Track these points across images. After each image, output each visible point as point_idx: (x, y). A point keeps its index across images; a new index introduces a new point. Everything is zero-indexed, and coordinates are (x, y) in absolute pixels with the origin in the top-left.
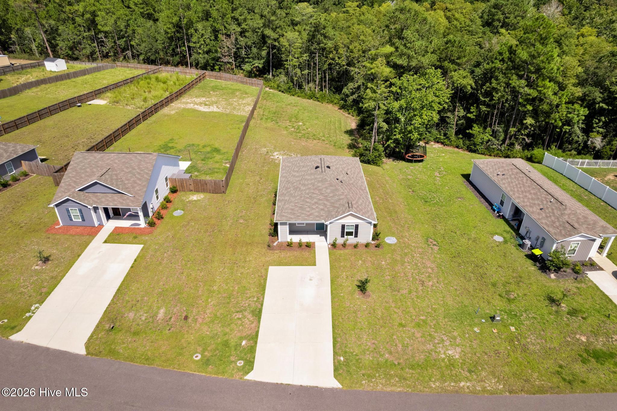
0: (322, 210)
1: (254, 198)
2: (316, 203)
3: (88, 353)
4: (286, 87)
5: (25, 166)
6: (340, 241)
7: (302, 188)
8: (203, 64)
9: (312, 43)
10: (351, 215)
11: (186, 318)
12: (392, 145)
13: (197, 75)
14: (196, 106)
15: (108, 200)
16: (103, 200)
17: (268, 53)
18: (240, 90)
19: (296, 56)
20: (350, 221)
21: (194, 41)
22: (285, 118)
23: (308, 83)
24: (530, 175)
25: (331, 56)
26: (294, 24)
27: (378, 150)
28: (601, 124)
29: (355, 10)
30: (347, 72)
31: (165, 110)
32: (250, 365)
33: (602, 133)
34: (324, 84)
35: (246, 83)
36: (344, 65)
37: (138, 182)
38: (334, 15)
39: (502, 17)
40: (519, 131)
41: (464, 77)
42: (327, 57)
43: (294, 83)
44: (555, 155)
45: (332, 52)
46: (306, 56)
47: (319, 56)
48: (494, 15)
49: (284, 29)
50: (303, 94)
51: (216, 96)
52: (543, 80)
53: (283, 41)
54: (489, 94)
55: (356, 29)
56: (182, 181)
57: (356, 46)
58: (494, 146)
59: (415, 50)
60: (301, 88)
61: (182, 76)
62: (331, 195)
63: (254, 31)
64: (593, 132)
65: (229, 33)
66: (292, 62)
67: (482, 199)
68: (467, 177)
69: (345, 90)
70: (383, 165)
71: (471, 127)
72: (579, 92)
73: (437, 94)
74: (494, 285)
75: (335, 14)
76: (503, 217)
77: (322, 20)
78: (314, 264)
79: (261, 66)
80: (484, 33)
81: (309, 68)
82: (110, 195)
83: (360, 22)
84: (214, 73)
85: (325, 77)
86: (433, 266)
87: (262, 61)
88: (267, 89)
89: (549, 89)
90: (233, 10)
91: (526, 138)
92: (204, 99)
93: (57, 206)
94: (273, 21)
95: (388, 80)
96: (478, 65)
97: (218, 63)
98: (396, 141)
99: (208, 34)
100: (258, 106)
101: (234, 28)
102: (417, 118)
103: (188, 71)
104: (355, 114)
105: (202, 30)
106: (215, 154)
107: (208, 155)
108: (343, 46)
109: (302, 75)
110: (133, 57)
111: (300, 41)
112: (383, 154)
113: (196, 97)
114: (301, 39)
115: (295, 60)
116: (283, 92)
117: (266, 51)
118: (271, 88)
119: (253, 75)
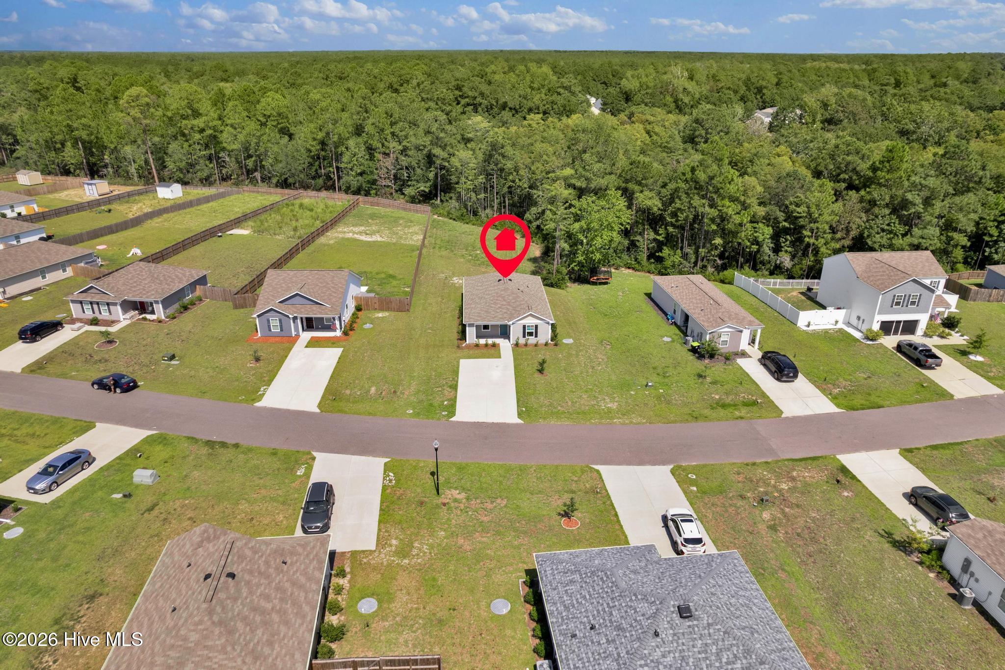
0: (505, 313)
1: (439, 314)
2: (499, 307)
3: (322, 412)
4: (459, 214)
5: (199, 291)
6: (522, 341)
7: (486, 297)
8: (355, 188)
9: (489, 163)
10: (531, 315)
11: (395, 392)
12: (576, 268)
13: (349, 201)
14: (356, 236)
15: (307, 310)
16: (303, 310)
17: (436, 174)
18: (403, 218)
19: (470, 178)
20: (530, 321)
21: (346, 161)
22: (460, 247)
23: (485, 209)
24: (702, 287)
25: (511, 177)
26: (466, 141)
27: (561, 273)
28: (788, 243)
29: (538, 123)
30: (529, 196)
31: (322, 240)
32: (453, 413)
33: (790, 253)
34: (503, 210)
35: (410, 210)
36: (525, 188)
37: (333, 294)
38: (513, 129)
39: (703, 132)
40: (709, 252)
41: (650, 198)
42: (506, 179)
43: (467, 210)
44: (746, 275)
45: (512, 173)
46: (481, 179)
47: (497, 178)
48: (695, 131)
49: (455, 148)
50: (479, 222)
51: (376, 224)
52: (722, 199)
53: (455, 162)
54: (674, 215)
55: (539, 147)
56: (367, 300)
57: (538, 167)
58: (686, 269)
59: (593, 173)
60: (476, 215)
61: (330, 203)
62: (513, 301)
63: (418, 149)
64: (782, 251)
65: (387, 151)
66: (464, 186)
67: (660, 312)
68: (649, 295)
69: (527, 216)
70: (568, 289)
71: (661, 250)
72: (761, 211)
73: (618, 215)
74: (654, 368)
75: (515, 128)
76: (675, 324)
77: (500, 138)
78: (500, 357)
79: (427, 190)
80: (685, 150)
81: (486, 191)
82: (308, 306)
83: (544, 140)
84: (369, 199)
85: (504, 202)
86: (604, 357)
87: (428, 184)
88: (436, 217)
89: (730, 209)
90: (392, 124)
91: (717, 259)
92: (363, 228)
93: (259, 316)
94: (442, 138)
95: (567, 202)
96: (664, 186)
97: (374, 187)
98: (580, 263)
99: (362, 152)
100: (428, 235)
101: (393, 145)
102: (599, 238)
103: (336, 197)
104: (539, 241)
105: (355, 148)
106: (391, 280)
107: (384, 281)
108: (524, 167)
109: (478, 199)
110: (263, 179)
111: (475, 161)
112: (567, 277)
113: (353, 226)
114: (476, 158)
115: (469, 182)
116: (454, 220)
117: (433, 173)
118: (440, 215)
119: (417, 200)
